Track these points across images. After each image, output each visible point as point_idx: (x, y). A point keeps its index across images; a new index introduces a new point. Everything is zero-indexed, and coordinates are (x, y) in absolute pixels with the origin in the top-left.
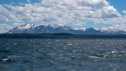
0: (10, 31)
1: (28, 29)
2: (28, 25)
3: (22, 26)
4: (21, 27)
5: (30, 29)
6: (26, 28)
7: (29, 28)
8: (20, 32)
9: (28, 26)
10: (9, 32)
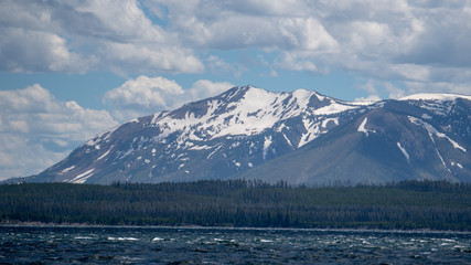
0: (80, 157)
1: (258, 138)
2: (257, 99)
3: (198, 108)
4: (190, 120)
5: (277, 138)
6: (235, 129)
7: (268, 132)
8: (173, 167)
9: (255, 114)
10: (62, 165)
